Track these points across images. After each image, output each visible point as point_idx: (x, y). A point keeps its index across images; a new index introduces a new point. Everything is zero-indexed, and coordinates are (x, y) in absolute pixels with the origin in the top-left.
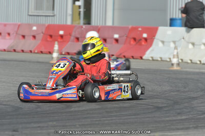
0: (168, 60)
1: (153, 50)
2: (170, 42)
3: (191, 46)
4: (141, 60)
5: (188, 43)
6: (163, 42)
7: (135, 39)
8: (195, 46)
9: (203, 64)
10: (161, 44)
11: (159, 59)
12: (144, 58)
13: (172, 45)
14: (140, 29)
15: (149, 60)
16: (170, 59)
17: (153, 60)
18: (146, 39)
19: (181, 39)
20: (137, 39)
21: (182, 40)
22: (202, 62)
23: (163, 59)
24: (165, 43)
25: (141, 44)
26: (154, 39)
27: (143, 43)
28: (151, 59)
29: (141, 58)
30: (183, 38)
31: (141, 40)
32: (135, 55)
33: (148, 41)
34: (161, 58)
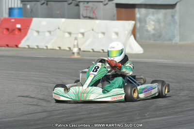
0: (45, 48)
1: (28, 39)
2: (45, 32)
3: (67, 35)
4: (17, 48)
5: (64, 32)
6: (38, 32)
7: (8, 29)
8: (72, 35)
9: (84, 51)
10: (35, 34)
11: (36, 47)
12: (20, 46)
13: (47, 34)
14: (13, 20)
15: (25, 48)
16: (47, 47)
17: (29, 48)
18: (19, 29)
19: (56, 29)
20: (10, 29)
21: (58, 30)
22: (82, 50)
23: (40, 47)
24: (40, 33)
25: (15, 34)
26: (28, 29)
27: (17, 33)
28: (27, 47)
29: (17, 46)
30: (59, 28)
31: (14, 30)
32: (9, 44)
33: (22, 31)
34: (37, 46)
